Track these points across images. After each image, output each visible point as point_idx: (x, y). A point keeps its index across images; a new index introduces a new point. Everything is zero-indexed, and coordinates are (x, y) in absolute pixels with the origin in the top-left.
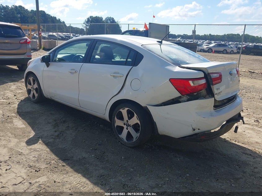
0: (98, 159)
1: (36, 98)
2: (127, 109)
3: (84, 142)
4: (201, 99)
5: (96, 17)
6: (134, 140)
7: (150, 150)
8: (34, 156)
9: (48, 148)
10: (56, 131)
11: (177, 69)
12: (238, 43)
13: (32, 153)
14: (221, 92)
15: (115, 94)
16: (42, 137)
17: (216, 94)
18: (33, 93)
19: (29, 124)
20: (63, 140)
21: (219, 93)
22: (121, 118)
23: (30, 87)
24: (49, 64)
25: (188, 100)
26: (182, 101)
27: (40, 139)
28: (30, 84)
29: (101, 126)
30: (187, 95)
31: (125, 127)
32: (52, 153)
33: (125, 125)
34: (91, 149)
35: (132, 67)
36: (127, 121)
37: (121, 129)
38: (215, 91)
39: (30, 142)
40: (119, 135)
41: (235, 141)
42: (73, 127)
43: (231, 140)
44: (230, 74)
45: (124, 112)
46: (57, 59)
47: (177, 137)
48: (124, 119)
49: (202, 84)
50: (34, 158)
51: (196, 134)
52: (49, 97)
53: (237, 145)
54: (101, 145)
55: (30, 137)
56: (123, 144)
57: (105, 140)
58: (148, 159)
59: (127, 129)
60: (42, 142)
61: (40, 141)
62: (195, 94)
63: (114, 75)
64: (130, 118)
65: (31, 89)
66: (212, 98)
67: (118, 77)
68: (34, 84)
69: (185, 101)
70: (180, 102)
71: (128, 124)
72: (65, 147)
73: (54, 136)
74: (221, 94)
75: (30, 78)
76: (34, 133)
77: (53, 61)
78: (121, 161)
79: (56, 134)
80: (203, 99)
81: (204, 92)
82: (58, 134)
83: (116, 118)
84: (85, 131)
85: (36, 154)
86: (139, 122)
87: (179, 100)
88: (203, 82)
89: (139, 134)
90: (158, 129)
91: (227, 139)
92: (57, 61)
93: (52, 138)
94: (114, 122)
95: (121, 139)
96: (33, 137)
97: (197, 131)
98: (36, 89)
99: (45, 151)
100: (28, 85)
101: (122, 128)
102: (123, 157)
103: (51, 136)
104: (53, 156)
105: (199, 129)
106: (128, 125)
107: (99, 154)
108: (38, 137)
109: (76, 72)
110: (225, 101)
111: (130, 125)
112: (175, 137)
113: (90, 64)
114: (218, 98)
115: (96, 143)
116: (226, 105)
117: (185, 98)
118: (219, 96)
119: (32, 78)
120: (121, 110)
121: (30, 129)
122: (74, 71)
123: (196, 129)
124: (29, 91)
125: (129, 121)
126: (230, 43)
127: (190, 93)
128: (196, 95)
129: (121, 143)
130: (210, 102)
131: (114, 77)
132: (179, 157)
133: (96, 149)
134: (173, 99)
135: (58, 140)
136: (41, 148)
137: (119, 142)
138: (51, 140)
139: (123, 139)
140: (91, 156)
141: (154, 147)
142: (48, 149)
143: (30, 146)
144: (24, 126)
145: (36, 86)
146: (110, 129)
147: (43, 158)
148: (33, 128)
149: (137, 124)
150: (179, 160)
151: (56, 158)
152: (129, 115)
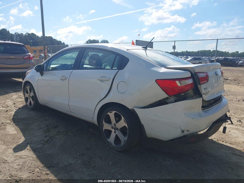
0: (84, 165)
1: (32, 106)
2: (114, 112)
3: (73, 146)
4: (189, 99)
5: (94, 40)
6: (122, 144)
7: (139, 154)
8: (18, 164)
9: (35, 154)
10: (46, 137)
11: (163, 70)
12: (210, 57)
13: (17, 161)
14: (209, 91)
15: (103, 98)
16: (31, 143)
17: (204, 94)
18: (30, 101)
19: (21, 130)
20: (51, 145)
21: (207, 93)
22: (109, 121)
23: (27, 95)
24: (43, 73)
25: (175, 101)
26: (169, 102)
27: (29, 145)
28: (28, 93)
29: (91, 130)
30: (175, 95)
31: (113, 130)
32: (37, 160)
33: (112, 128)
34: (79, 154)
35: (118, 71)
36: (115, 124)
37: (109, 132)
38: (203, 91)
39: (18, 149)
40: (107, 139)
41: (223, 142)
42: (63, 132)
43: (218, 140)
44: (216, 74)
45: (112, 115)
46: (51, 68)
47: (166, 140)
48: (111, 123)
49: (189, 84)
50: (18, 166)
51: (185, 136)
52: (44, 104)
53: (226, 145)
54: (88, 150)
55: (19, 143)
56: (111, 148)
57: (94, 144)
58: (137, 164)
59: (115, 132)
60: (30, 148)
61: (28, 147)
62: (182, 94)
63: (101, 79)
64: (117, 121)
65: (28, 97)
66: (200, 98)
67: (105, 80)
68: (30, 92)
69: (172, 102)
70: (167, 103)
71: (116, 127)
72: (52, 153)
73: (43, 142)
74: (209, 93)
75: (27, 87)
76: (24, 139)
77: (46, 70)
78: (108, 167)
79: (46, 139)
80: (191, 99)
81: (191, 92)
82: (48, 139)
83: (104, 122)
84: (75, 136)
85: (21, 161)
86: (126, 125)
87: (166, 101)
88: (190, 81)
89: (127, 137)
90: (146, 132)
91: (214, 140)
92: (50, 70)
93: (41, 143)
94: (103, 126)
95: (109, 143)
96: (22, 143)
97: (186, 133)
98: (32, 97)
99: (31, 158)
100: (26, 94)
101: (111, 131)
102: (110, 163)
103: (40, 141)
104: (39, 163)
105: (188, 131)
106: (116, 129)
107: (86, 159)
108: (27, 143)
109: (66, 78)
110: (212, 101)
111: (118, 128)
112: (164, 140)
113: (78, 70)
114: (206, 98)
115: (84, 148)
116: (214, 106)
117: (172, 99)
118: (207, 96)
119: (29, 87)
120: (109, 113)
121: (21, 134)
122: (64, 78)
123: (185, 130)
124: (26, 99)
125: (116, 124)
126: (204, 57)
127: (177, 93)
128: (184, 95)
129: (110, 147)
130: (198, 102)
131: (101, 82)
132: (169, 161)
133: (84, 154)
134: (160, 101)
135: (47, 145)
136: (27, 155)
137: (108, 146)
138: (40, 146)
139: (111, 143)
140: (78, 162)
141: (142, 150)
142: (35, 156)
143: (17, 153)
144: (15, 132)
145: (32, 94)
146: (99, 133)
147: (27, 166)
148: (24, 135)
149: (125, 127)
150: (168, 163)
151: (41, 165)
152: (117, 118)
